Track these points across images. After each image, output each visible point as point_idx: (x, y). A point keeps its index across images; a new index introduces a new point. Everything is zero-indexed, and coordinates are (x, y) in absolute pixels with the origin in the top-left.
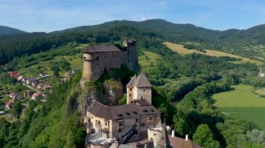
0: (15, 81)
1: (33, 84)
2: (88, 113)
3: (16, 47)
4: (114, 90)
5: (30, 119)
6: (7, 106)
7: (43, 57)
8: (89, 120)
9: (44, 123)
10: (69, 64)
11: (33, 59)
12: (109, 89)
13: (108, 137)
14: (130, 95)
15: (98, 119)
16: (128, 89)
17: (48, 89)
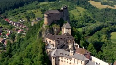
0: (8, 24)
1: (17, 25)
2: (46, 38)
3: (6, 5)
4: (56, 29)
5: (20, 41)
6: (7, 36)
7: (21, 10)
8: (47, 41)
9: (28, 42)
10: (34, 15)
11: (16, 12)
12: (54, 29)
13: (54, 47)
14: (63, 31)
15: (50, 40)
16: (62, 29)
17: (25, 28)
